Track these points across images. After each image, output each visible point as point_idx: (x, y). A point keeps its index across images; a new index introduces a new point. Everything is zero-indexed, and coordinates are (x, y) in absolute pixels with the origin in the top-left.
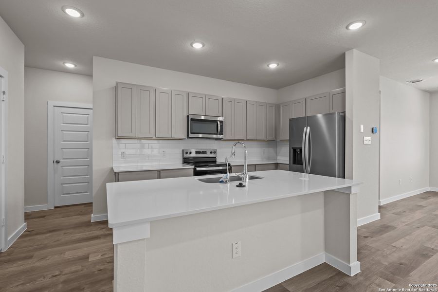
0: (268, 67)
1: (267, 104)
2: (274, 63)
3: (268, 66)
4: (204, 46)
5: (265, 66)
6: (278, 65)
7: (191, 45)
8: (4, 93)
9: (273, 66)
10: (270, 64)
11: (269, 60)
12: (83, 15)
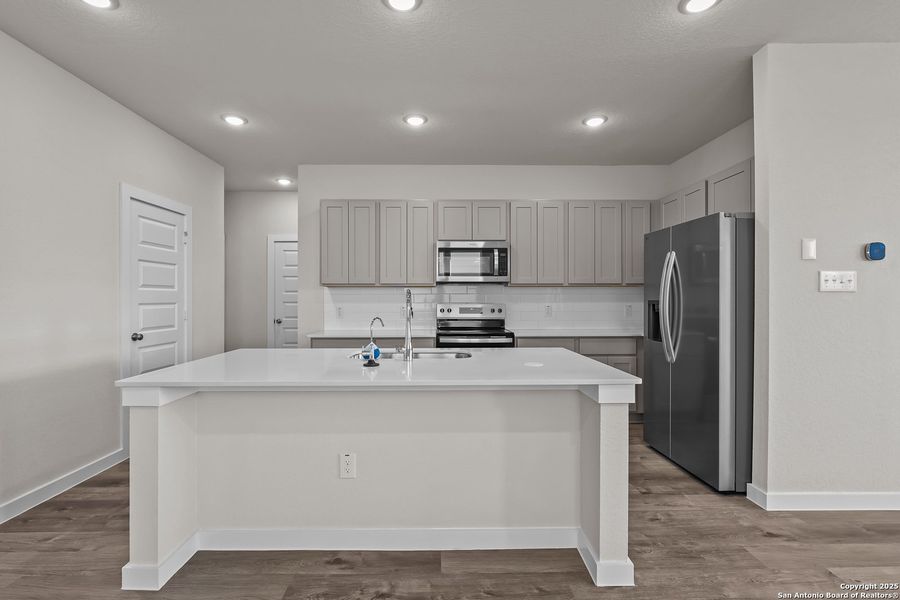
0: (583, 126)
1: (622, 204)
2: (598, 116)
3: (584, 123)
4: (426, 120)
5: (577, 125)
6: (606, 119)
7: (405, 120)
8: (186, 234)
9: (595, 123)
10: (588, 119)
11: (585, 109)
12: (246, 121)
